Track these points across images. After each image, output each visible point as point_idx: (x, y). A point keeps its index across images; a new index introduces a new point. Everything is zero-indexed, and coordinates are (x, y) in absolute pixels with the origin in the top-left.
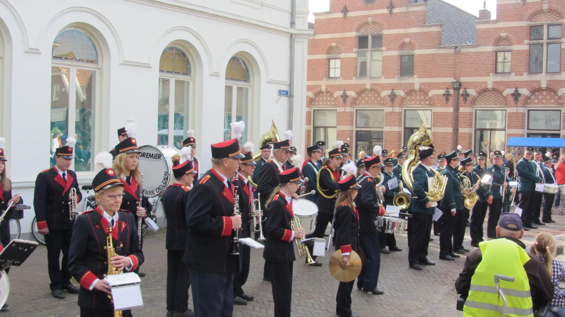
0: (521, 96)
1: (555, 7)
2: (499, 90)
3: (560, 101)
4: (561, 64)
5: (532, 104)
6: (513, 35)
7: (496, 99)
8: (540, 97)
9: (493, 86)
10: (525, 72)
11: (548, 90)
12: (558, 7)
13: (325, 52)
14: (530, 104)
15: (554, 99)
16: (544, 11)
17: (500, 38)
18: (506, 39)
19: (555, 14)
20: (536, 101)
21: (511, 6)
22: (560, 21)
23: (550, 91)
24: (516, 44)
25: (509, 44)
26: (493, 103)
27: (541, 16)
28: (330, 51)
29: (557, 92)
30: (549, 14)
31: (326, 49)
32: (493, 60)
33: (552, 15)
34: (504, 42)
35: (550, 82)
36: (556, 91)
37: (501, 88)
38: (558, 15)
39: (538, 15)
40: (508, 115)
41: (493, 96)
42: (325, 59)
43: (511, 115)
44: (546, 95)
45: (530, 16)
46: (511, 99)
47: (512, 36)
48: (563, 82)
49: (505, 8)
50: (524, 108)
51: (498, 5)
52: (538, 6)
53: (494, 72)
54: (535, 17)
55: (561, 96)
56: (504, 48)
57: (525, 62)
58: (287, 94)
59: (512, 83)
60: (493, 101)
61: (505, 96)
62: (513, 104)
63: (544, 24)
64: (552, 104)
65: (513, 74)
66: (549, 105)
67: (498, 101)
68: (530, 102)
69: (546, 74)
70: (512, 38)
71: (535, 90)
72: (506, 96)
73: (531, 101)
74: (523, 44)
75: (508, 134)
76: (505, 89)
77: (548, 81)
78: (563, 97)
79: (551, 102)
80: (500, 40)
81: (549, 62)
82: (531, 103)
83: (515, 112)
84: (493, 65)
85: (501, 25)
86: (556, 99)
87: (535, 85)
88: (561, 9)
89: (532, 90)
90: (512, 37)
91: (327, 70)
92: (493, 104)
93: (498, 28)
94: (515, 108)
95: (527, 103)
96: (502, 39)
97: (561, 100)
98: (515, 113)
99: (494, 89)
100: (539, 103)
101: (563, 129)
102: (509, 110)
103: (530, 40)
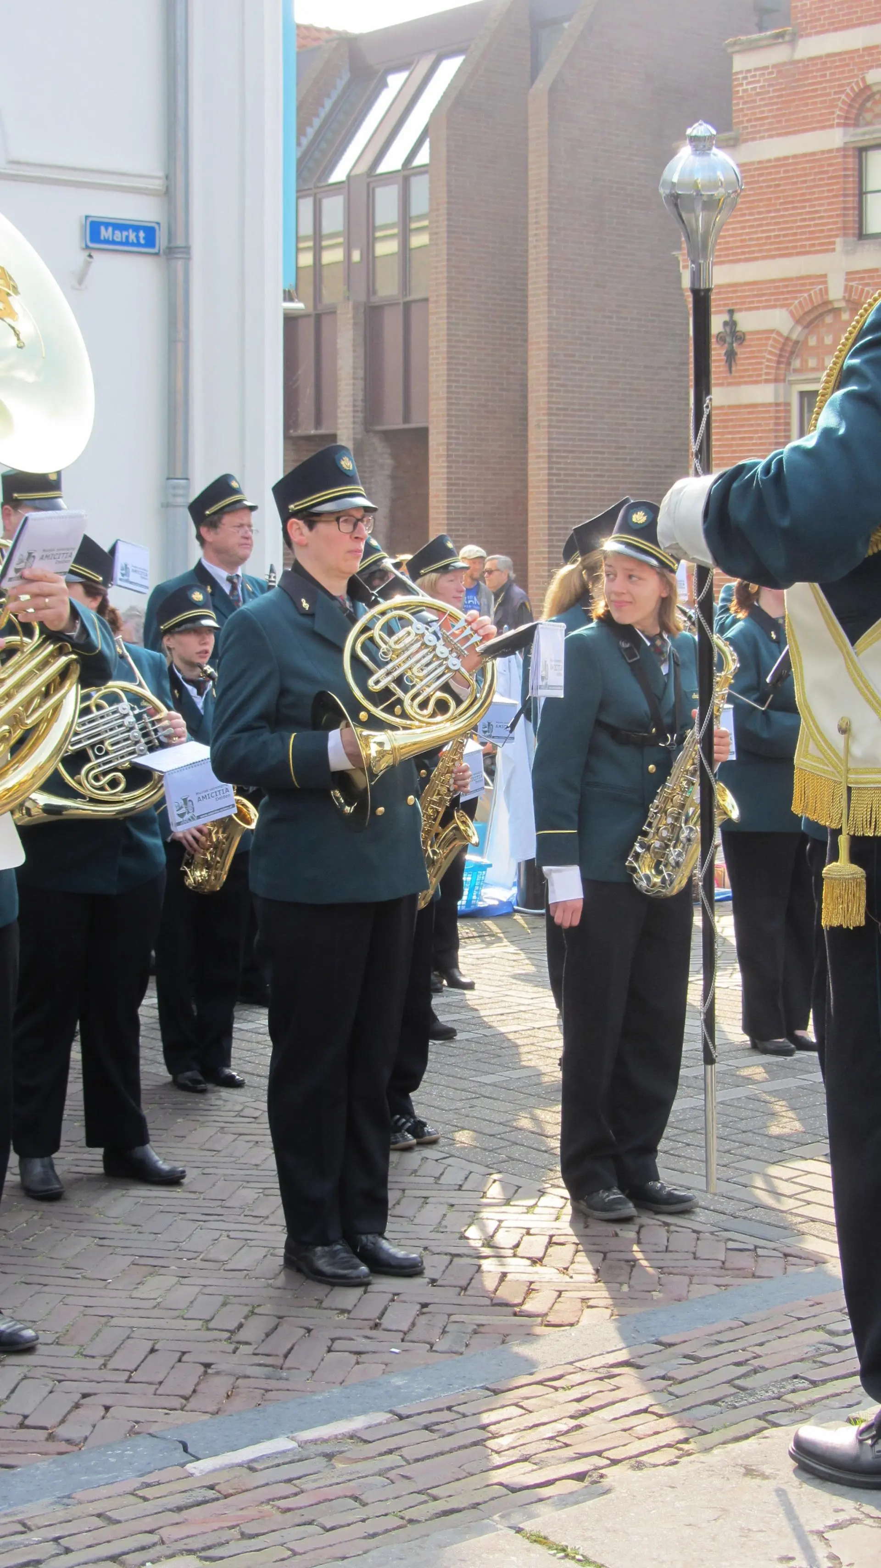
13: (839, 117)
28: (862, 108)
31: (844, 102)
42: (838, 150)
58: (150, 241)
91: (852, 201)
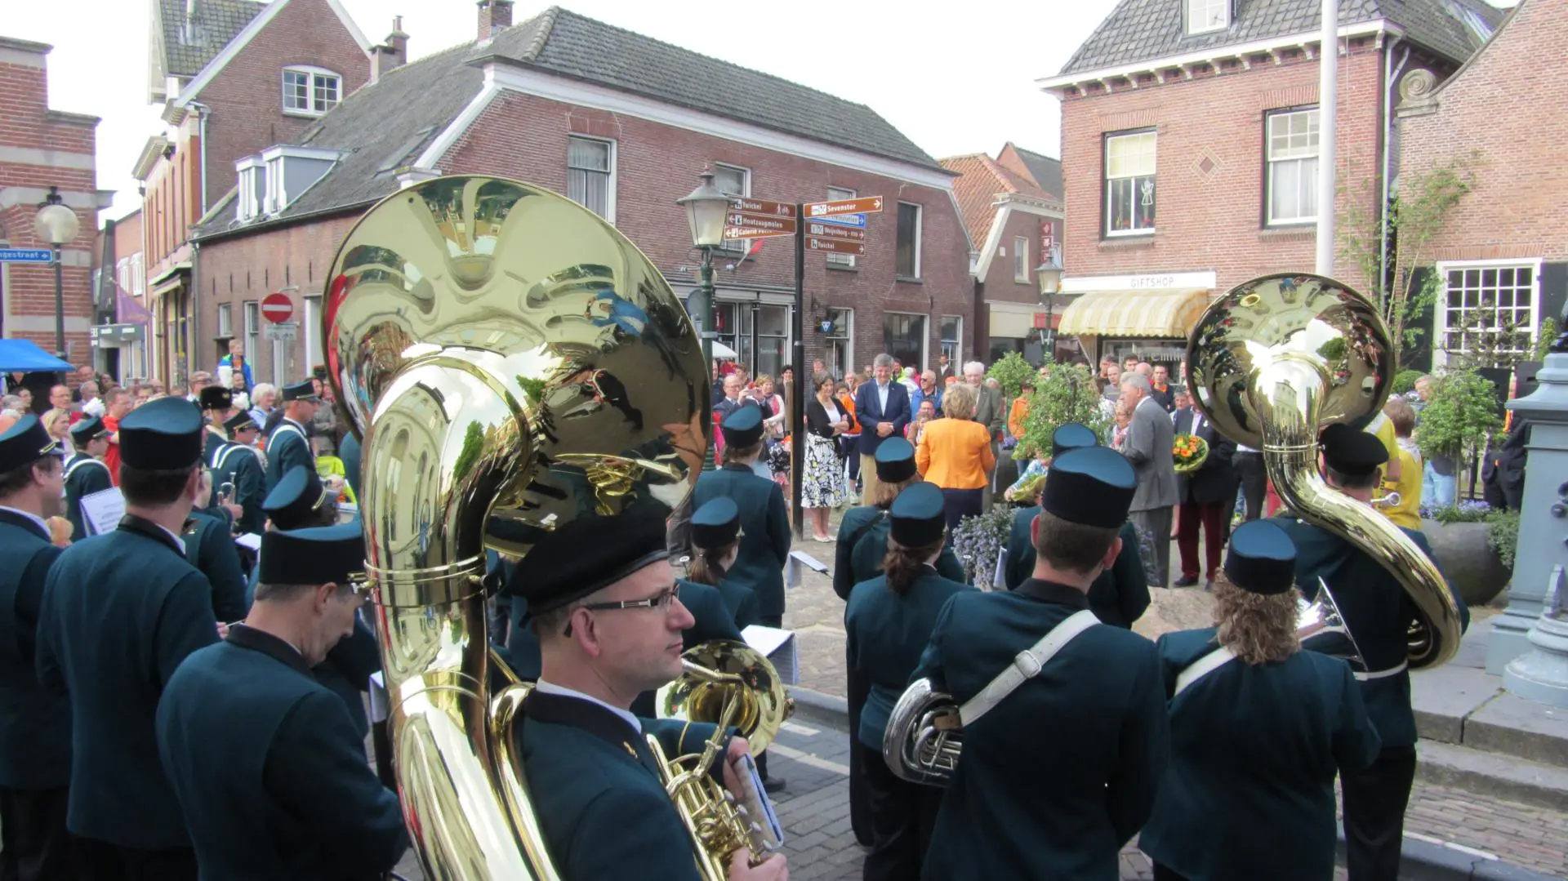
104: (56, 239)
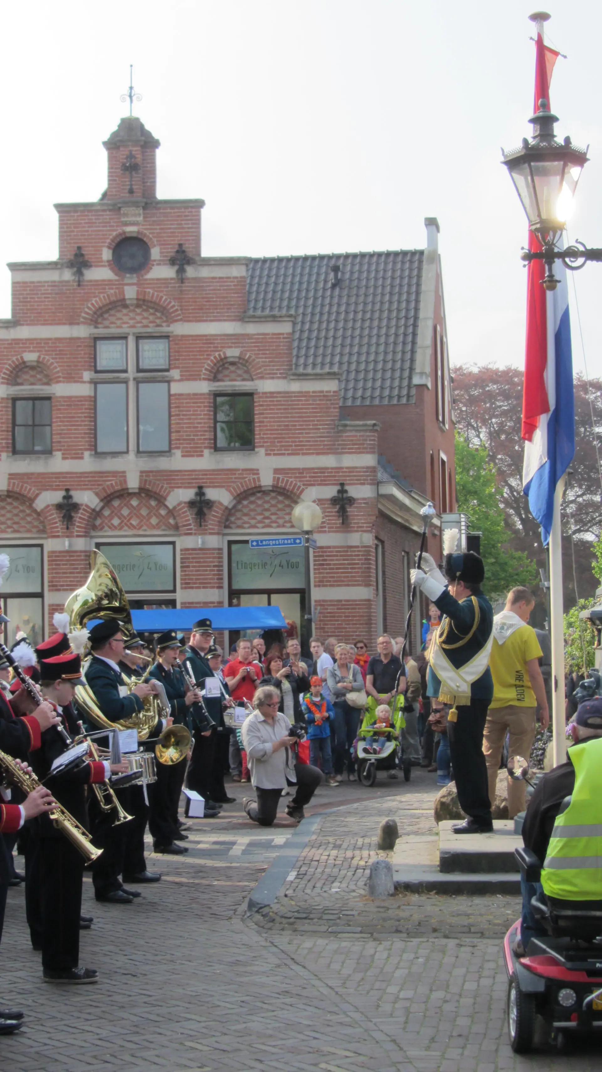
0: (79, 509)
1: (153, 295)
2: (23, 496)
3: (172, 521)
4: (170, 432)
5: (106, 528)
6: (56, 358)
7: (16, 519)
8: (125, 512)
9: (9, 485)
10: (86, 450)
11: (143, 495)
12: (161, 294)
14: (102, 529)
15: (157, 517)
16: (128, 302)
17: (23, 366)
18: (38, 367)
19: (151, 311)
20: (116, 522)
21: (48, 286)
22: (165, 329)
23: (147, 495)
24: (64, 382)
25: (45, 380)
26: (9, 527)
27: (119, 315)
29: (165, 499)
30: (138, 311)
32: (7, 419)
33: (145, 314)
34: (32, 376)
35: (148, 476)
36: (162, 496)
37: (28, 489)
38: (159, 314)
39: (112, 312)
40: (49, 557)
41: (9, 512)
43: (56, 556)
44: (138, 506)
45: (95, 313)
46: (54, 519)
47: (51, 361)
48: (177, 475)
49: (33, 290)
50: (88, 539)
51: (15, 285)
52: (112, 291)
53: (10, 449)
54: (106, 316)
55: (175, 508)
56: (32, 390)
57: (85, 425)
59: (56, 478)
60: (9, 523)
61: (39, 510)
62: (62, 529)
63: (129, 334)
64: (154, 527)
65: (58, 455)
66: (145, 530)
67: (23, 523)
68: (100, 525)
69: (137, 456)
70: (52, 367)
71: (112, 494)
72: (42, 510)
73: (103, 522)
74: (79, 380)
75: (50, 605)
76: (40, 493)
77: (142, 472)
78: (181, 509)
79: (150, 523)
80: (21, 370)
81: (141, 428)
82: (103, 527)
83: (67, 548)
84: (7, 431)
85: (24, 332)
86: (162, 516)
87: (113, 482)
88: (166, 300)
89: (105, 495)
90: (52, 363)
92: (10, 530)
93: (17, 341)
94: (67, 539)
95: (94, 528)
96: (27, 367)
97: (174, 518)
98: (67, 552)
99: (11, 494)
100: (123, 527)
101: (182, 588)
102: (51, 545)
103: (97, 372)
104: (306, 527)
